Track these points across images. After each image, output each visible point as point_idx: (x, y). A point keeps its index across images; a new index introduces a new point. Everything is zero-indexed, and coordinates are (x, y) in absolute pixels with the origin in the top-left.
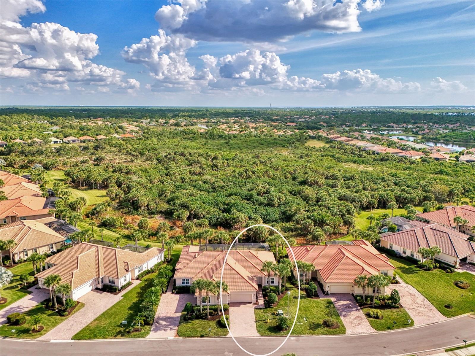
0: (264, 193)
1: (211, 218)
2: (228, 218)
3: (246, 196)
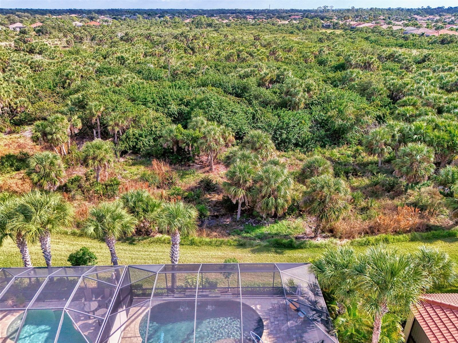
0: (272, 82)
1: (141, 135)
2: (180, 137)
3: (234, 88)
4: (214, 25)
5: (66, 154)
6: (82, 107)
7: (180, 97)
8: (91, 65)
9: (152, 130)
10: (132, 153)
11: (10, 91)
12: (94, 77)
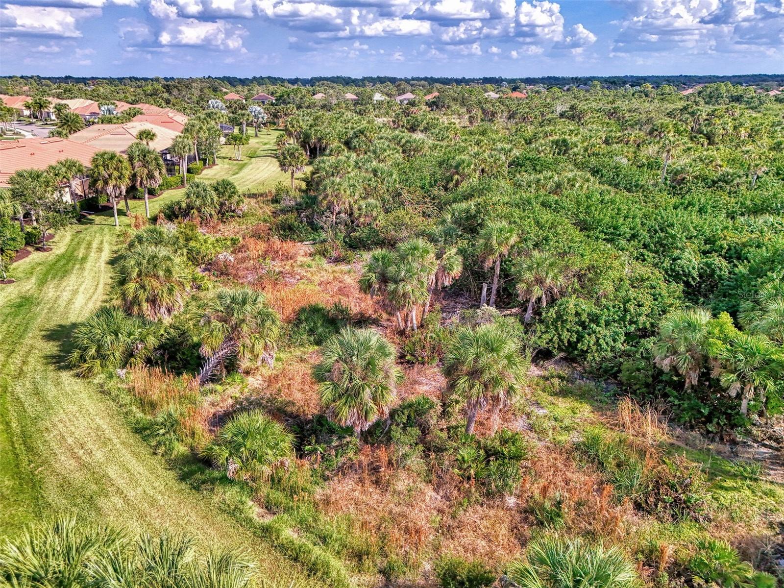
4: (746, 99)
5: (415, 326)
6: (471, 229)
7: (708, 233)
8: (503, 152)
9: (626, 310)
10: (564, 359)
11: (357, 185)
12: (506, 173)
